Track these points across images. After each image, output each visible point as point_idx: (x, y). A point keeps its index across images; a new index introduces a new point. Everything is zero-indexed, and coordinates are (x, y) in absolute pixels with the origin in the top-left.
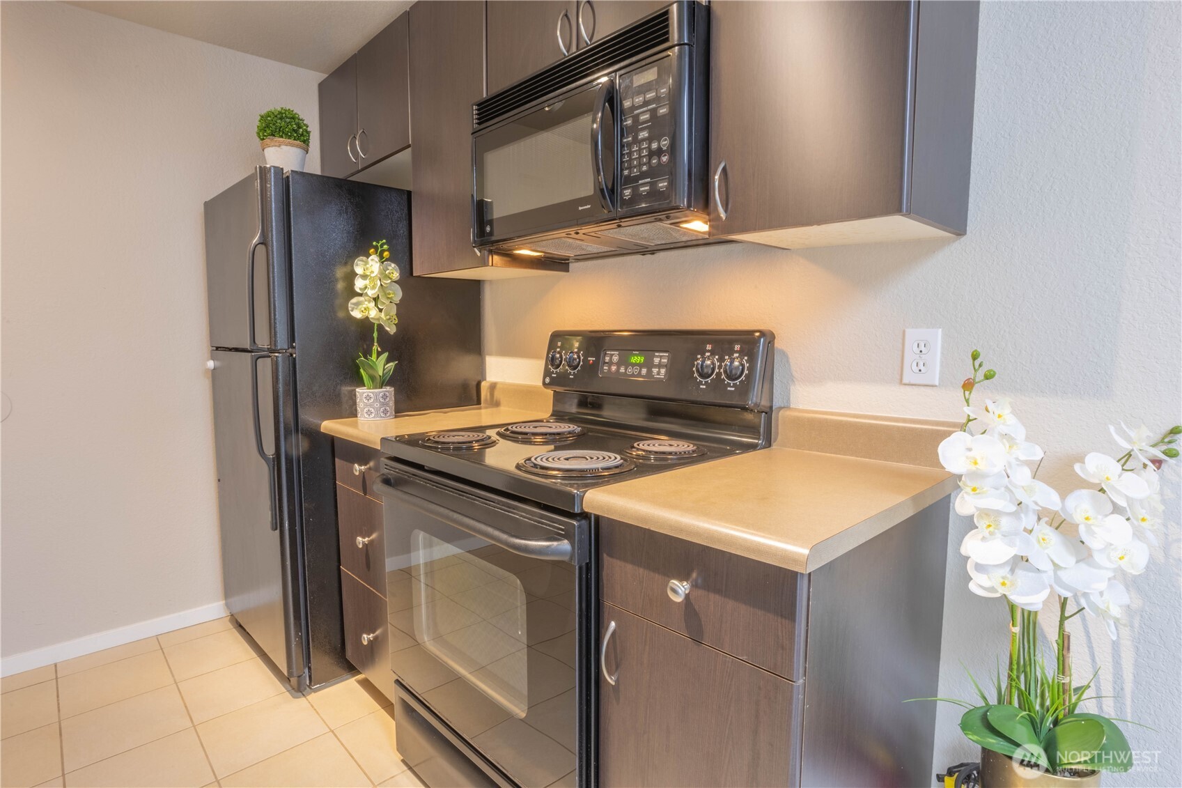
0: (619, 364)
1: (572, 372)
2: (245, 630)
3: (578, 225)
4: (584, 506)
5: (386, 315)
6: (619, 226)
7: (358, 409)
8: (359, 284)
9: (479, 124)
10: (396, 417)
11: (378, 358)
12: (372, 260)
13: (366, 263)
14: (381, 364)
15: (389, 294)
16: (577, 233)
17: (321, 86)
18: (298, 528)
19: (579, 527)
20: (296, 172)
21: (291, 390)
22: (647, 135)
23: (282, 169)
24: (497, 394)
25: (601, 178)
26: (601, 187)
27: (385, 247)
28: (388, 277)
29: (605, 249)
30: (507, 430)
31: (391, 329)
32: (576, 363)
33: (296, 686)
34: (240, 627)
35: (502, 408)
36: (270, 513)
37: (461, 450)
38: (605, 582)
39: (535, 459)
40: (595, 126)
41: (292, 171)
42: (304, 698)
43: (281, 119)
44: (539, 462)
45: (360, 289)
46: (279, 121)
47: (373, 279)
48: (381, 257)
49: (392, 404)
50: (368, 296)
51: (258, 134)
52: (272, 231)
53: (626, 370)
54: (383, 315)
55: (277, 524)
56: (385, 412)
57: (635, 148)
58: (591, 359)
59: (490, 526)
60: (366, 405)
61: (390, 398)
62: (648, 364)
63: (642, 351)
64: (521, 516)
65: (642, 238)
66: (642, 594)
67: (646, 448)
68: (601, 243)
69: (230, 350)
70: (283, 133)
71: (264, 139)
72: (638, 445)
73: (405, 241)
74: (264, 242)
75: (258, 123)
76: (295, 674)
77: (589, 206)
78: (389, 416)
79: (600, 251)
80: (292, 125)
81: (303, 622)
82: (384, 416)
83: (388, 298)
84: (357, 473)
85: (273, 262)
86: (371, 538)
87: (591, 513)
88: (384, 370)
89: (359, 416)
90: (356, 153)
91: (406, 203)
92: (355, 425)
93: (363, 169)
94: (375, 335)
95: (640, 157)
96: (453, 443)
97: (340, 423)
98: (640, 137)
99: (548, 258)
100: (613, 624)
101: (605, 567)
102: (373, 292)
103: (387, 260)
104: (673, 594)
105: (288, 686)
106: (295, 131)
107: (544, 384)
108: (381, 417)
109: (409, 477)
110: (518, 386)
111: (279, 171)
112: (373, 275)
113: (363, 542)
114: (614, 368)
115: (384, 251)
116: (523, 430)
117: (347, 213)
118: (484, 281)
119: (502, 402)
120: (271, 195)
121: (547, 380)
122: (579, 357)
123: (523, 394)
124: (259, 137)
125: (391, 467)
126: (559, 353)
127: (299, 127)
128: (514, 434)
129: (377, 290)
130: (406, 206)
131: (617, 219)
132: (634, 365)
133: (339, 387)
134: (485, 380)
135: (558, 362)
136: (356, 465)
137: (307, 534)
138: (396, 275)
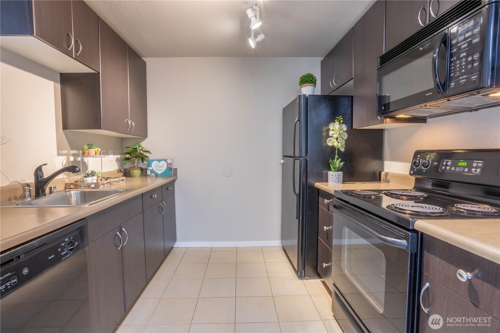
0: (451, 166)
1: (425, 169)
2: (286, 252)
3: (425, 102)
4: (414, 227)
5: (341, 144)
6: (449, 100)
7: (329, 179)
8: (331, 133)
9: (380, 65)
10: (343, 183)
11: (337, 160)
12: (336, 124)
13: (334, 125)
14: (338, 163)
15: (342, 136)
16: (426, 106)
17: (322, 62)
18: (304, 220)
19: (412, 235)
20: (310, 95)
21: (305, 171)
22: (465, 54)
23: (306, 95)
24: (388, 177)
25: (438, 80)
26: (438, 84)
27: (341, 118)
28: (342, 130)
29: (445, 111)
30: (389, 192)
31: (343, 150)
32: (427, 165)
33: (299, 276)
34: (285, 251)
35: (390, 183)
36: (296, 213)
37: (366, 198)
38: (424, 263)
39: (396, 205)
40: (435, 55)
41: (309, 95)
42: (302, 280)
43: (307, 77)
44: (398, 206)
45: (331, 135)
46: (306, 78)
47: (336, 131)
48: (340, 122)
49: (341, 178)
50: (334, 137)
51: (299, 83)
52: (302, 116)
53: (455, 169)
54: (339, 144)
55: (298, 217)
56: (339, 181)
57: (458, 62)
58: (435, 163)
59: (371, 228)
60: (331, 178)
61: (341, 176)
62: (470, 167)
63: (465, 160)
64: (386, 227)
65: (466, 104)
66: (444, 273)
67: (462, 207)
68: (441, 109)
69: (288, 157)
70: (307, 82)
71: (301, 85)
72: (457, 205)
73: (350, 115)
74: (299, 120)
75: (299, 80)
76: (300, 271)
77: (432, 93)
78: (340, 183)
79: (442, 112)
80: (310, 79)
81: (304, 254)
82: (338, 182)
83: (342, 138)
84: (326, 203)
85: (302, 127)
86: (329, 228)
87: (419, 231)
88: (339, 165)
89: (329, 182)
90: (333, 84)
91: (351, 101)
92: (327, 185)
93: (335, 90)
94: (336, 152)
95: (461, 66)
96: (362, 195)
97: (321, 184)
98: (461, 56)
99: (414, 117)
100: (427, 284)
101: (425, 256)
102: (336, 136)
103: (342, 123)
104: (460, 276)
105: (297, 274)
106: (311, 80)
107: (410, 174)
108: (337, 183)
109: (343, 206)
110: (398, 174)
111: (305, 95)
112: (336, 129)
113: (326, 229)
114: (448, 168)
115: (340, 120)
116: (396, 193)
117: (327, 107)
118: (385, 129)
119: (390, 181)
120: (302, 104)
121: (412, 172)
122: (429, 162)
123: (400, 178)
124: (300, 85)
125: (337, 201)
126: (418, 160)
127: (313, 79)
128: (391, 194)
129: (337, 135)
130: (351, 102)
131: (448, 97)
132: (460, 167)
133: (322, 171)
134: (384, 171)
135: (418, 164)
136: (326, 200)
137: (308, 223)
138: (345, 129)
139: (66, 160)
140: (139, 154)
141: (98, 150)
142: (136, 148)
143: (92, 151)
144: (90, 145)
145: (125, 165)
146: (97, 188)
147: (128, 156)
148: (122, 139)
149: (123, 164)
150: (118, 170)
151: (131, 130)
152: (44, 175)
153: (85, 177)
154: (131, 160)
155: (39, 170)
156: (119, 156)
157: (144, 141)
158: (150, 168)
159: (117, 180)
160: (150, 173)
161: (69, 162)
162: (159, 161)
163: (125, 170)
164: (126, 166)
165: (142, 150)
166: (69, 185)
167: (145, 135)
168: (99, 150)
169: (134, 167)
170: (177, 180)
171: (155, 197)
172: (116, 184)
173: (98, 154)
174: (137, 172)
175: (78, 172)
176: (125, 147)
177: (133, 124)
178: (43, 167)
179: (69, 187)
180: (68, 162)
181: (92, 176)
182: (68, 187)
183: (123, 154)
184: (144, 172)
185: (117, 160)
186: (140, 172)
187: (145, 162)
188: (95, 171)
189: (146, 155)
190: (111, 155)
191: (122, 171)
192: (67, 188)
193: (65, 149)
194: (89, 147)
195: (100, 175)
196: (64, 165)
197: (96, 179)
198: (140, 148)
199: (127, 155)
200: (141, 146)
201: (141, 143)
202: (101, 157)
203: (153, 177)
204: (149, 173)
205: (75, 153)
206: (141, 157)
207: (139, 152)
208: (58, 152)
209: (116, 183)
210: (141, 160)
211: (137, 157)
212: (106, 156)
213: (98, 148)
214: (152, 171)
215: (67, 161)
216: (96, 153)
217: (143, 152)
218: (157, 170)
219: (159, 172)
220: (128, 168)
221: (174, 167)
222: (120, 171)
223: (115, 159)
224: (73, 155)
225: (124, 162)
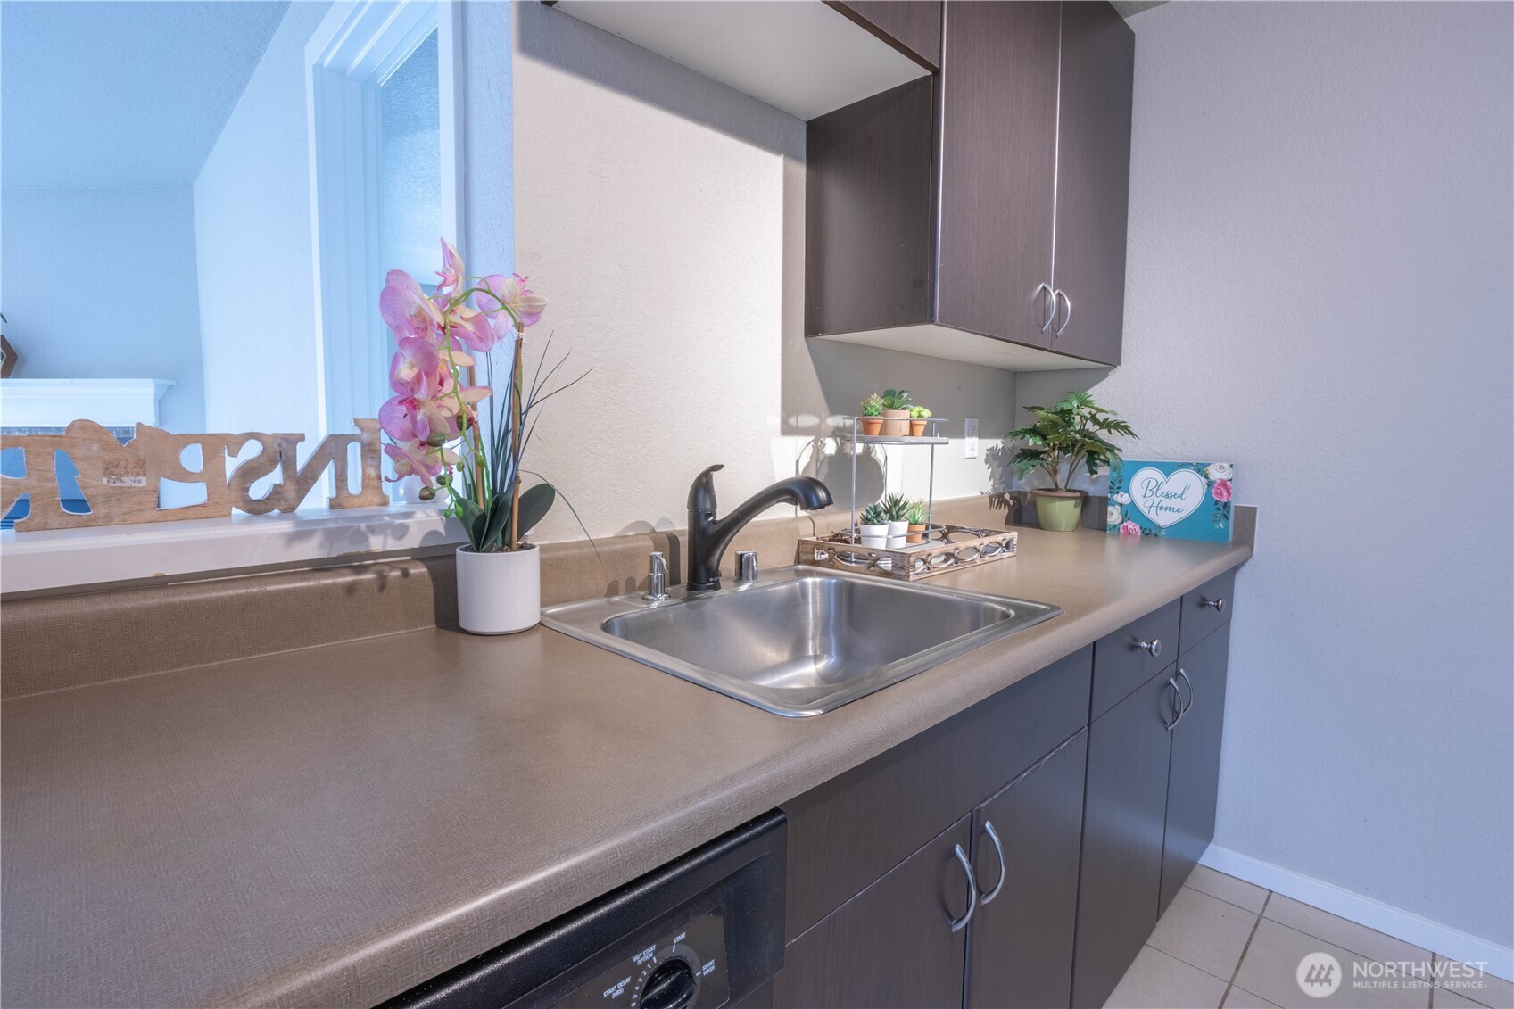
139: (809, 450)
140: (1077, 436)
141: (920, 416)
142: (1070, 412)
143: (900, 419)
144: (894, 392)
145: (1020, 479)
146: (899, 577)
147: (1032, 442)
148: (1015, 376)
149: (1012, 473)
150: (991, 497)
151: (1055, 330)
152: (717, 510)
153: (867, 521)
154: (1043, 459)
155: (703, 487)
156: (997, 443)
157: (1104, 382)
158: (1123, 498)
159: (986, 544)
160: (1120, 520)
161: (821, 459)
162: (1168, 468)
163: (1018, 497)
164: (1021, 482)
165: (1094, 418)
166: (809, 547)
167: (1109, 357)
168: (927, 413)
169: (1054, 487)
170: (1251, 561)
171: (1150, 650)
172: (979, 562)
173: (920, 429)
174: (1064, 511)
175: (821, 506)
176: (1026, 408)
177: (1069, 304)
178: (715, 474)
179: (809, 557)
180: (817, 461)
181: (892, 518)
182: (805, 554)
183: (1015, 434)
184: (1092, 513)
185: (992, 457)
186: (1078, 510)
187: (1103, 471)
188: (904, 499)
189: (1109, 442)
190: (969, 436)
191: (1006, 503)
192: (803, 557)
193: (809, 411)
194: (888, 402)
195: (920, 517)
196: (801, 470)
197: (905, 533)
198: (1086, 411)
199: (1031, 440)
200: (1091, 401)
201: (1090, 392)
202: (933, 444)
203: (1130, 540)
204: (1114, 516)
205: (844, 424)
206: (1087, 448)
207: (1078, 428)
208: (784, 421)
209: (977, 556)
210: (1084, 460)
211: (1068, 447)
212: (952, 441)
213: (922, 409)
214: (1130, 512)
215: (815, 456)
216: (914, 427)
217: (1097, 427)
218: (1153, 509)
219: (1164, 519)
220: (1028, 489)
221: (1240, 500)
222: (997, 499)
223: (984, 453)
224: (838, 433)
225: (1016, 466)
